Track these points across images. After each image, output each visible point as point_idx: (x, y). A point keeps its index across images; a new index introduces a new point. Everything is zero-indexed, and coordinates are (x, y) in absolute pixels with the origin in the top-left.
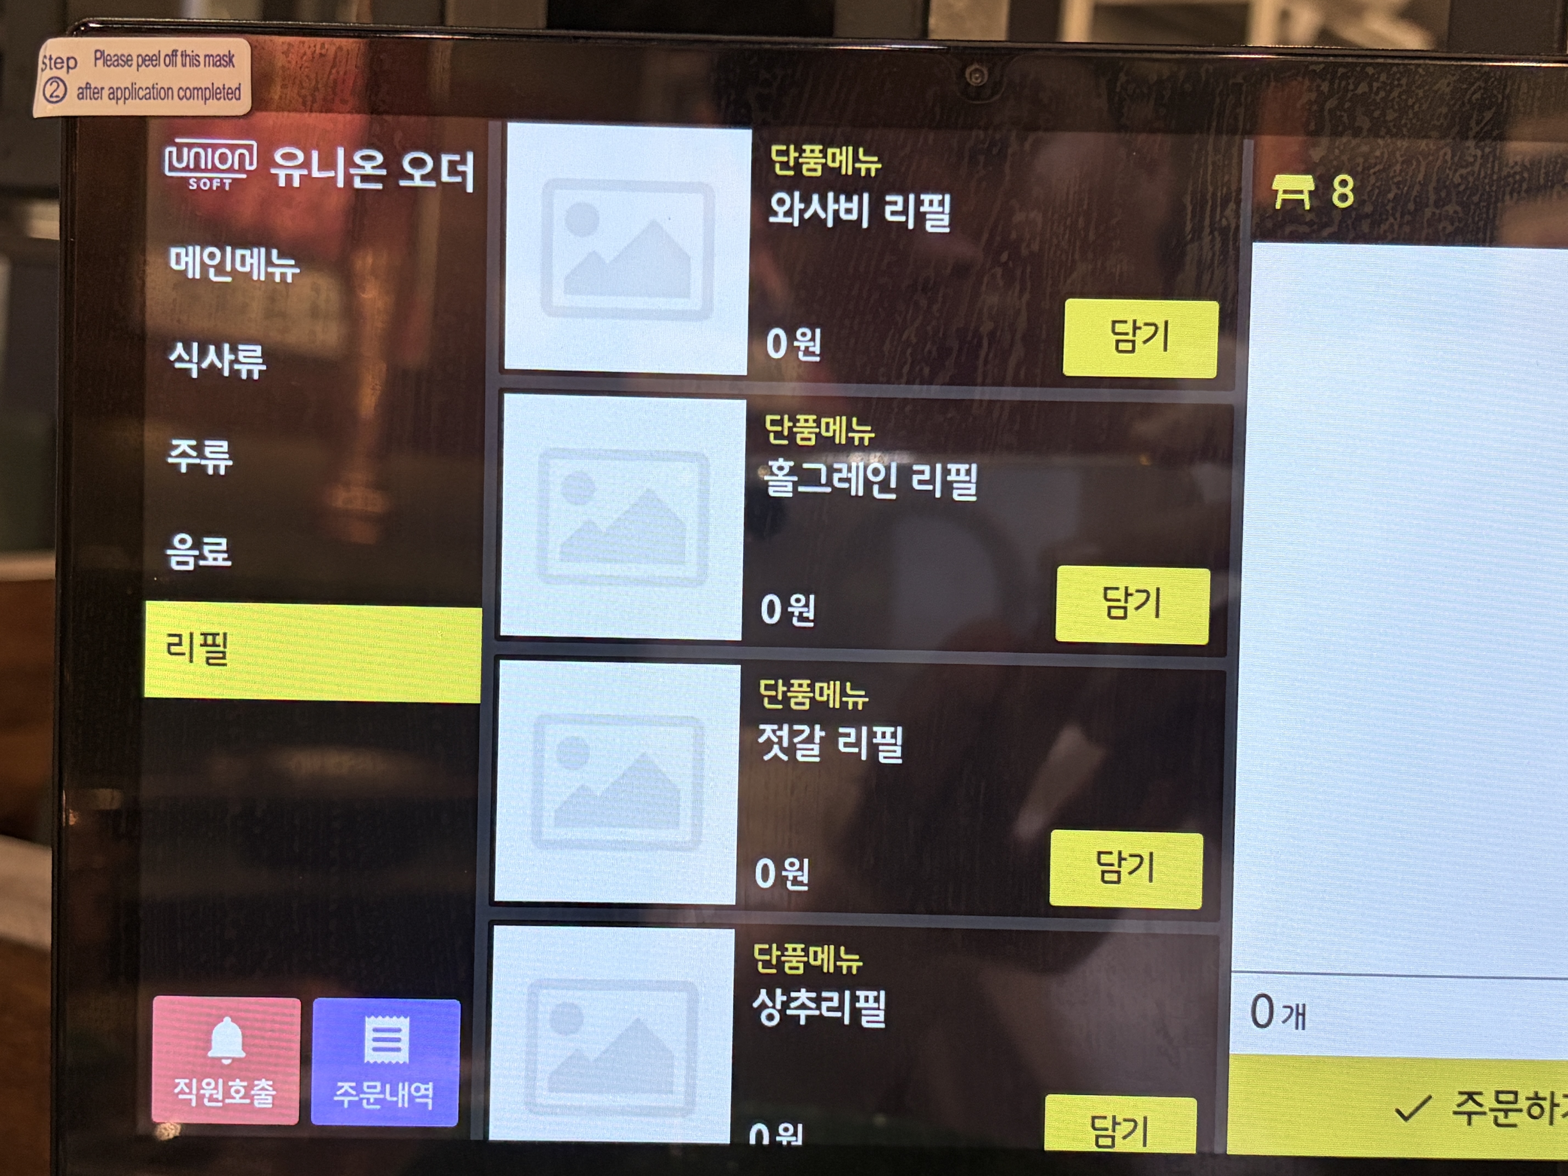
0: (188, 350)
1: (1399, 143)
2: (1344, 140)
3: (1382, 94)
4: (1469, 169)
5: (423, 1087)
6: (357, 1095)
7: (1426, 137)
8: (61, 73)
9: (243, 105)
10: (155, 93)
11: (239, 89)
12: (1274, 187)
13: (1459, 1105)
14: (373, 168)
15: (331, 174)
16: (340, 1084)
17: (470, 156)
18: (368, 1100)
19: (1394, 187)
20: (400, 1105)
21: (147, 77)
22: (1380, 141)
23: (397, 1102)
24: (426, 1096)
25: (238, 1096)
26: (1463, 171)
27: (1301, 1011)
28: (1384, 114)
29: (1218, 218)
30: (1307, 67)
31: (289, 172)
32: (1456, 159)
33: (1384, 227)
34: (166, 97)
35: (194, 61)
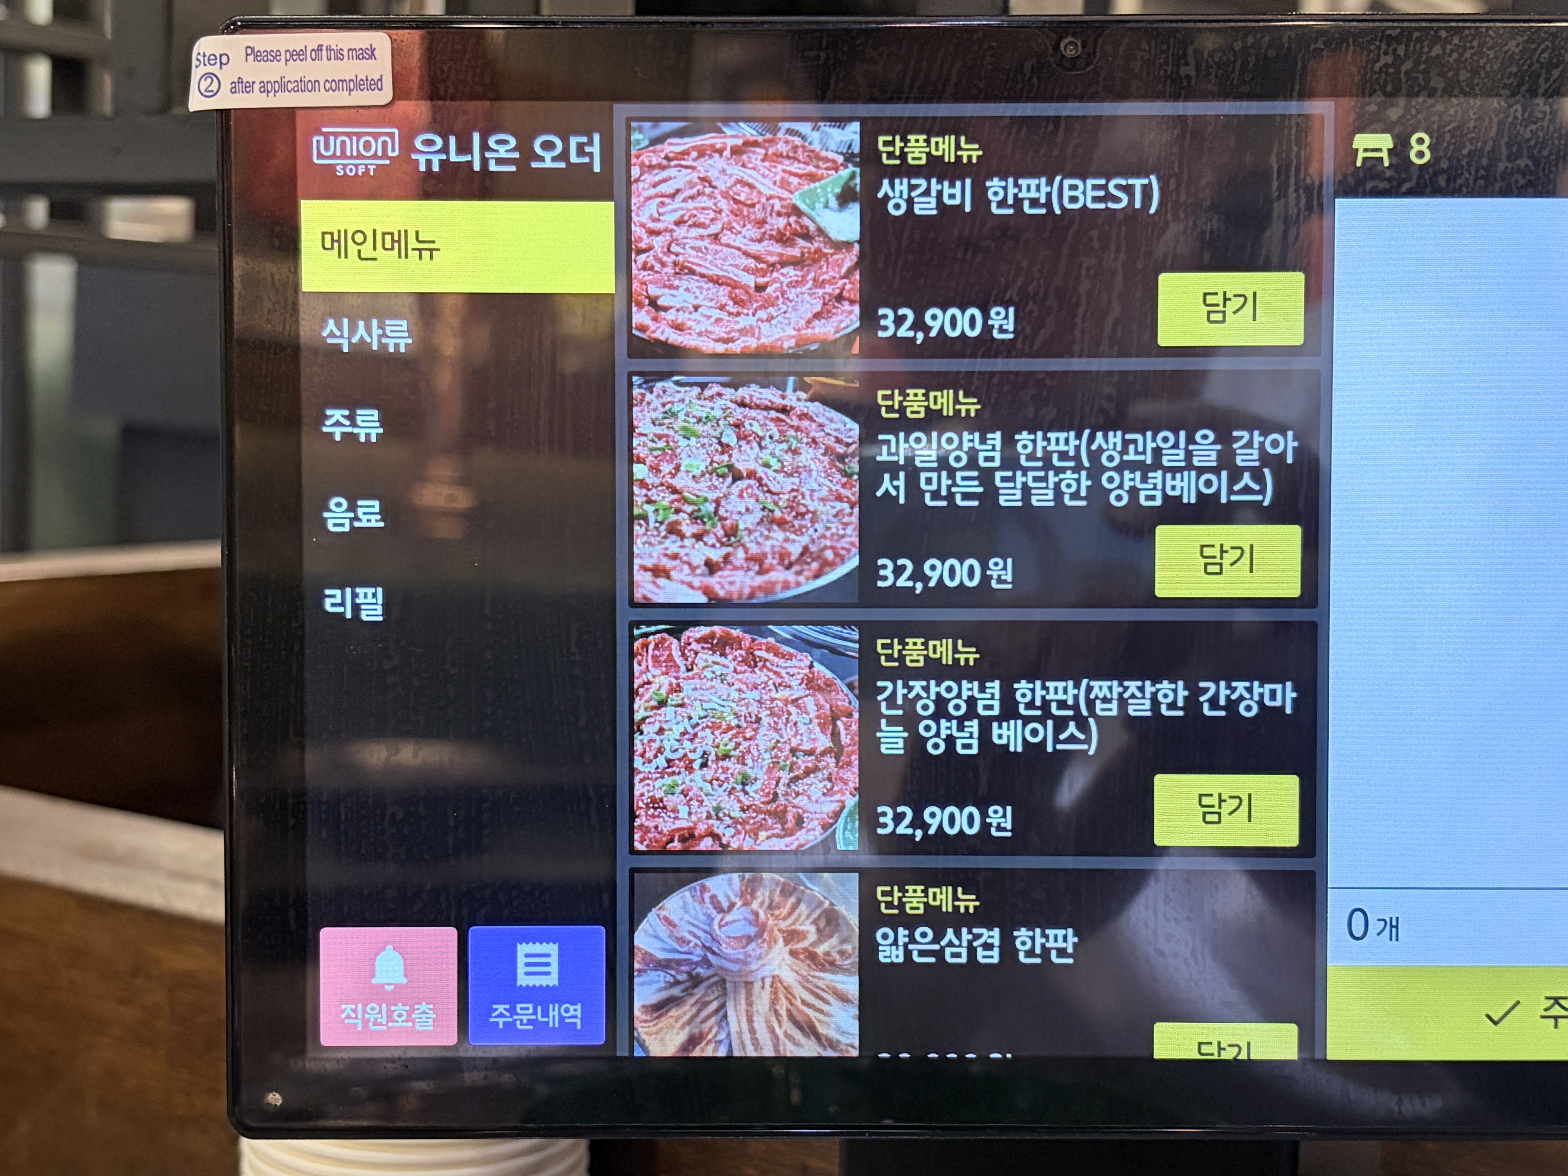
0: (339, 326)
1: (1472, 101)
2: (1420, 99)
3: (1455, 55)
4: (1539, 124)
5: (572, 1008)
6: (511, 1016)
7: (1498, 95)
8: (215, 69)
9: (386, 95)
10: (302, 85)
11: (381, 80)
12: (1355, 146)
13: (1546, 1010)
14: (507, 151)
15: (468, 158)
16: (495, 1006)
17: (597, 138)
18: (521, 1020)
19: (1468, 143)
20: (551, 1025)
21: (294, 71)
22: (1454, 100)
23: (548, 1022)
24: (576, 1017)
25: (400, 1020)
26: (1534, 127)
27: (1394, 923)
28: (1457, 74)
29: (1302, 176)
30: (1383, 32)
31: (429, 157)
32: (1526, 115)
33: (1460, 181)
34: (313, 89)
35: (339, 55)
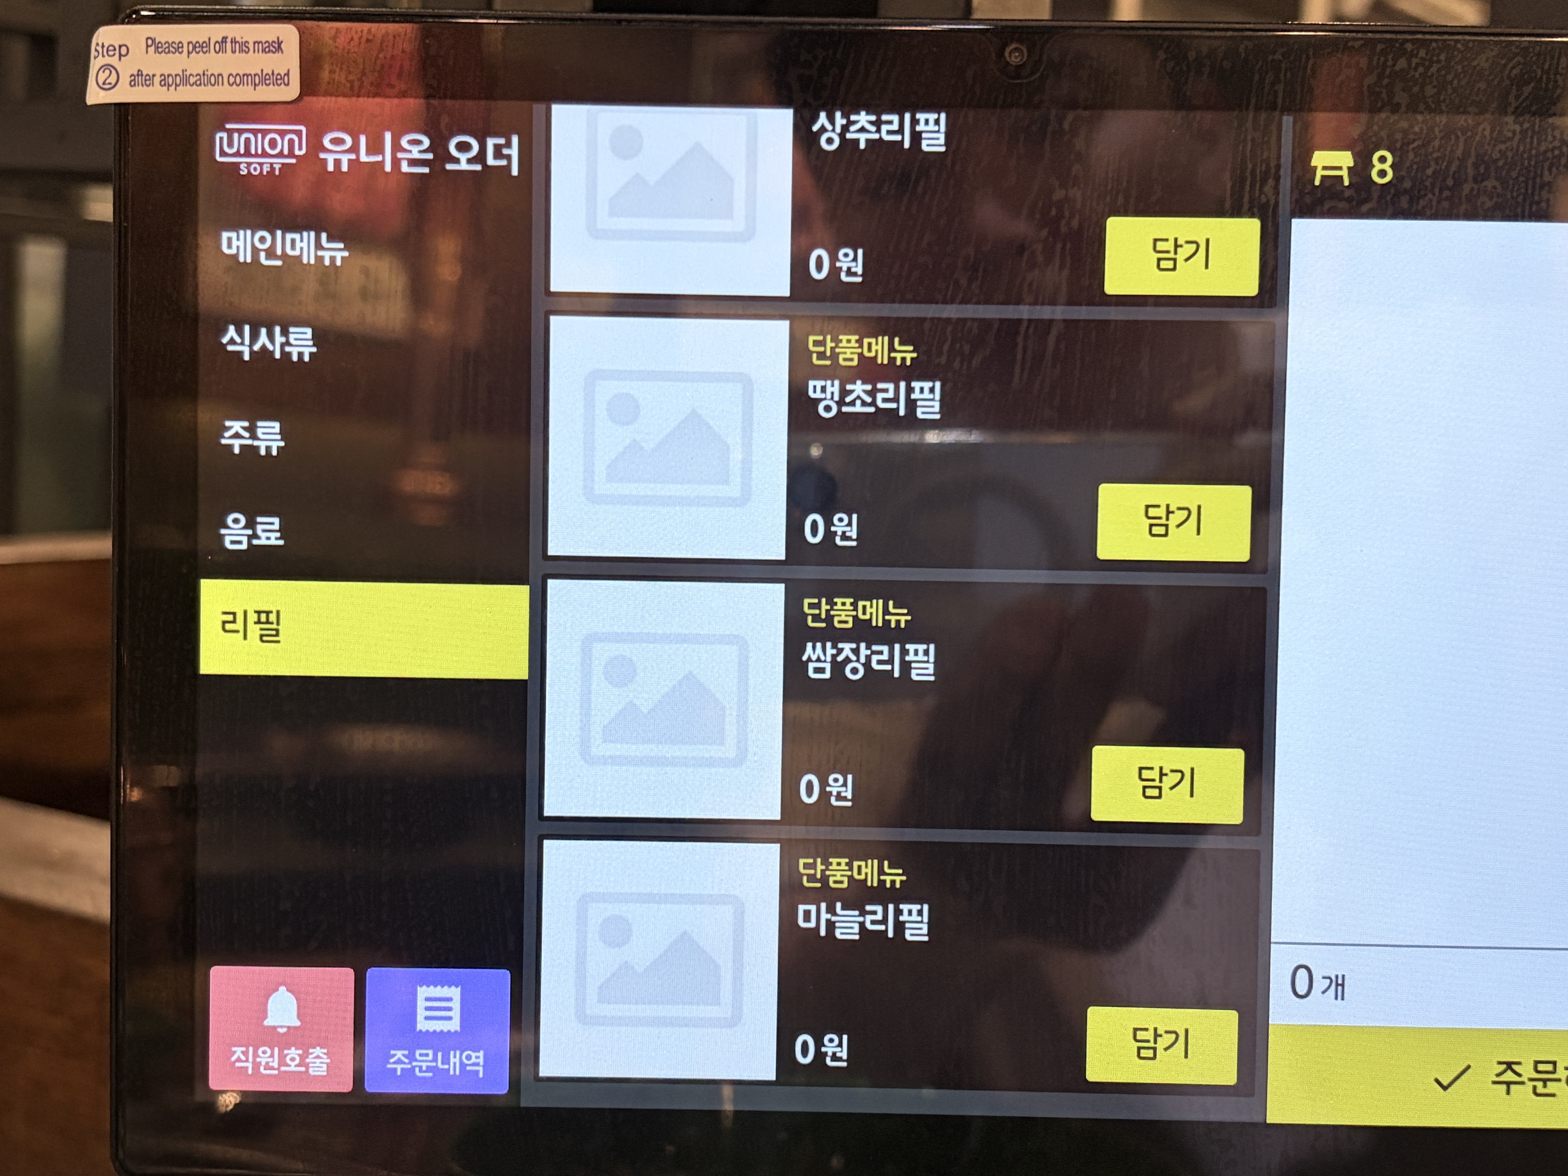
0: (240, 332)
1: (1438, 119)
2: (1383, 115)
3: (1421, 70)
4: (1508, 144)
5: (474, 1055)
6: (410, 1063)
7: (1465, 112)
8: (114, 61)
9: (292, 91)
10: (205, 79)
11: (287, 74)
12: (1313, 163)
13: (1498, 1075)
14: (420, 152)
15: (379, 158)
16: (392, 1052)
17: (515, 140)
18: (420, 1067)
19: (1432, 163)
20: (452, 1072)
21: (197, 64)
22: (1419, 117)
23: (449, 1070)
24: (477, 1064)
25: (293, 1064)
26: (1503, 147)
27: (1340, 982)
28: (1422, 90)
29: (1257, 194)
30: (1346, 42)
31: (338, 156)
32: (1495, 135)
33: (1422, 203)
34: (216, 82)
35: (243, 47)
